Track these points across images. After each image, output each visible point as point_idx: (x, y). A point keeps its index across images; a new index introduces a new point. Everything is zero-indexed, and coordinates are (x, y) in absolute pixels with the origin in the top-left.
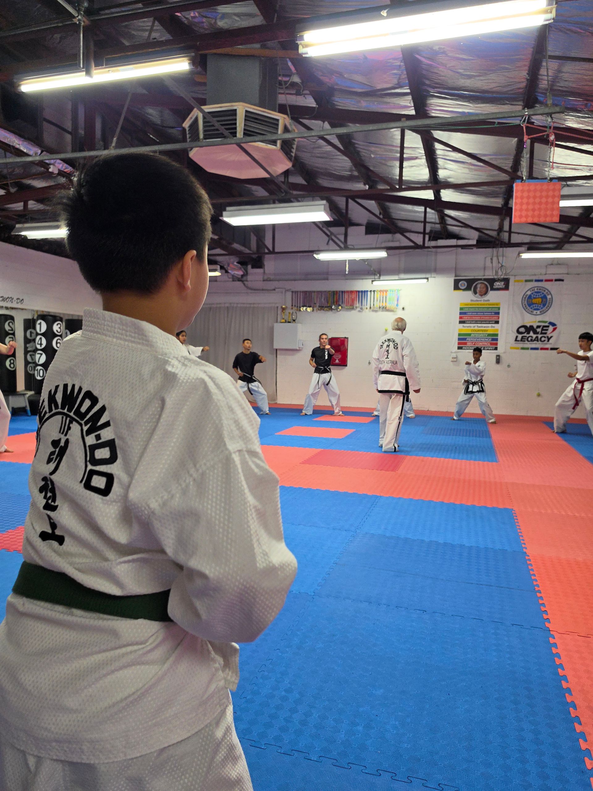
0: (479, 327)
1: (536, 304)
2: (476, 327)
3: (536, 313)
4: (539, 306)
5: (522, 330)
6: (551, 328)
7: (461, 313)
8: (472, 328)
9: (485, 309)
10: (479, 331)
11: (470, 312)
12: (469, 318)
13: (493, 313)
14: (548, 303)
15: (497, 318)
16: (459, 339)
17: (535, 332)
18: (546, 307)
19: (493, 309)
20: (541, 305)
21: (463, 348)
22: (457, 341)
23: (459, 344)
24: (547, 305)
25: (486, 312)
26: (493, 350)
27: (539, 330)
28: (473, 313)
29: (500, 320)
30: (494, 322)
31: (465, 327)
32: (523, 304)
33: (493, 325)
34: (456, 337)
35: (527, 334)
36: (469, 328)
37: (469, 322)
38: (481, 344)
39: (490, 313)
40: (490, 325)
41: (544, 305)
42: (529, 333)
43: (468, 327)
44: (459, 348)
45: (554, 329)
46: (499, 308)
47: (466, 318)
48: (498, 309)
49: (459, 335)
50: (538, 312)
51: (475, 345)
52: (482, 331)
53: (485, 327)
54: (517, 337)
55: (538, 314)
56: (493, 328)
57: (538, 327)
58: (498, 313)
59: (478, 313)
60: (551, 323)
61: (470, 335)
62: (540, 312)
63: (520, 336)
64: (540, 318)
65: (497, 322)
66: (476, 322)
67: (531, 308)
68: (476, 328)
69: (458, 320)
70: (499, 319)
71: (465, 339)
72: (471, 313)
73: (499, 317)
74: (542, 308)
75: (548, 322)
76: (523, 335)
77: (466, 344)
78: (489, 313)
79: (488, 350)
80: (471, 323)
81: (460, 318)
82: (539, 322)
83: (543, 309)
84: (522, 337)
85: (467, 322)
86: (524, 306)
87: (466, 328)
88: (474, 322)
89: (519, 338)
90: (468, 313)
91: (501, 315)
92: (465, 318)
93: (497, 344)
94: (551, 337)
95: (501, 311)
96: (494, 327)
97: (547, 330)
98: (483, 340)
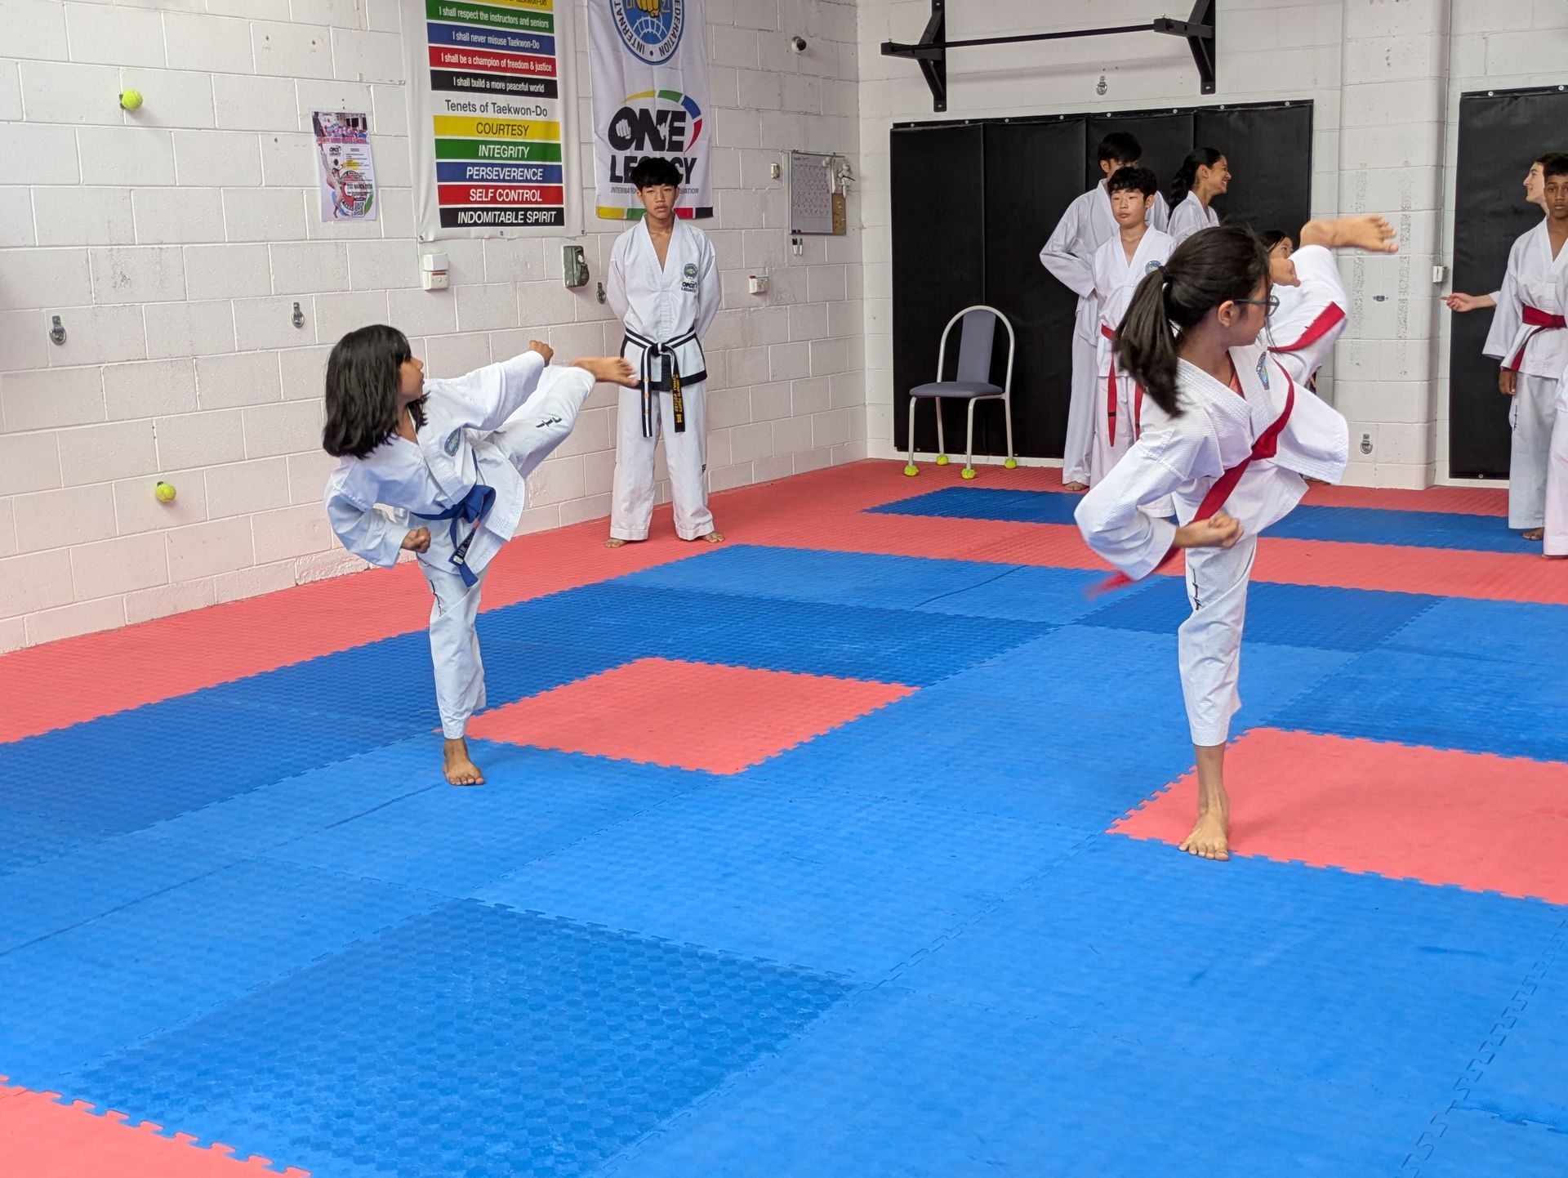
0: (501, 110)
1: (647, 12)
2: (490, 107)
3: (652, 53)
4: (655, 20)
5: (624, 129)
6: (689, 124)
7: (435, 33)
8: (478, 114)
9: (512, 20)
10: (500, 128)
11: (464, 30)
12: (463, 60)
13: (536, 45)
14: (674, 14)
15: (548, 68)
16: (443, 172)
17: (658, 144)
18: (671, 32)
19: (534, 23)
20: (658, 17)
21: (462, 217)
22: (436, 184)
23: (445, 194)
24: (673, 25)
25: (514, 36)
26: (550, 224)
27: (664, 130)
28: (475, 38)
29: (558, 78)
30: (541, 88)
31: (453, 107)
32: (616, 11)
33: (541, 101)
34: (429, 161)
35: (636, 149)
36: (468, 114)
37: (466, 83)
38: (513, 195)
39: (526, 44)
40: (531, 102)
41: (668, 27)
42: (640, 147)
43: (464, 107)
44: (449, 219)
45: (698, 126)
46: (550, 18)
47: (454, 59)
48: (545, 24)
49: (442, 147)
50: (655, 48)
51: (494, 200)
52: (512, 127)
53: (517, 111)
54: (614, 158)
55: (655, 58)
56: (541, 118)
57: (662, 116)
58: (548, 45)
59: (492, 40)
60: (688, 103)
61: (470, 148)
62: (662, 51)
63: (621, 156)
64: (660, 78)
65: (551, 90)
66: (490, 83)
67: (637, 32)
68: (490, 114)
69: (427, 68)
70: (553, 73)
71: (459, 171)
72: (465, 37)
73: (552, 62)
74: (664, 35)
75: (682, 98)
76: (629, 152)
77: (463, 194)
78: (523, 44)
79: (537, 223)
80: (471, 89)
81: (435, 56)
82: (664, 94)
83: (667, 38)
84: (629, 160)
85: (461, 82)
86: (618, 18)
87: (459, 113)
88: (480, 83)
89: (620, 172)
90: (460, 36)
91: (557, 57)
92: (448, 58)
93: (557, 195)
94: (694, 160)
95: (557, 35)
96: (544, 112)
97: (681, 131)
98: (517, 173)
